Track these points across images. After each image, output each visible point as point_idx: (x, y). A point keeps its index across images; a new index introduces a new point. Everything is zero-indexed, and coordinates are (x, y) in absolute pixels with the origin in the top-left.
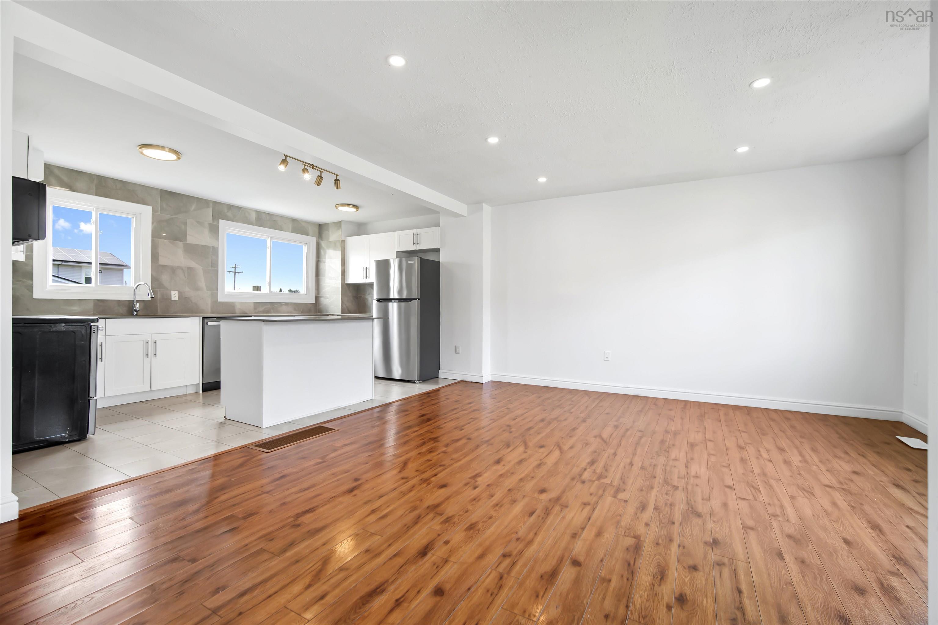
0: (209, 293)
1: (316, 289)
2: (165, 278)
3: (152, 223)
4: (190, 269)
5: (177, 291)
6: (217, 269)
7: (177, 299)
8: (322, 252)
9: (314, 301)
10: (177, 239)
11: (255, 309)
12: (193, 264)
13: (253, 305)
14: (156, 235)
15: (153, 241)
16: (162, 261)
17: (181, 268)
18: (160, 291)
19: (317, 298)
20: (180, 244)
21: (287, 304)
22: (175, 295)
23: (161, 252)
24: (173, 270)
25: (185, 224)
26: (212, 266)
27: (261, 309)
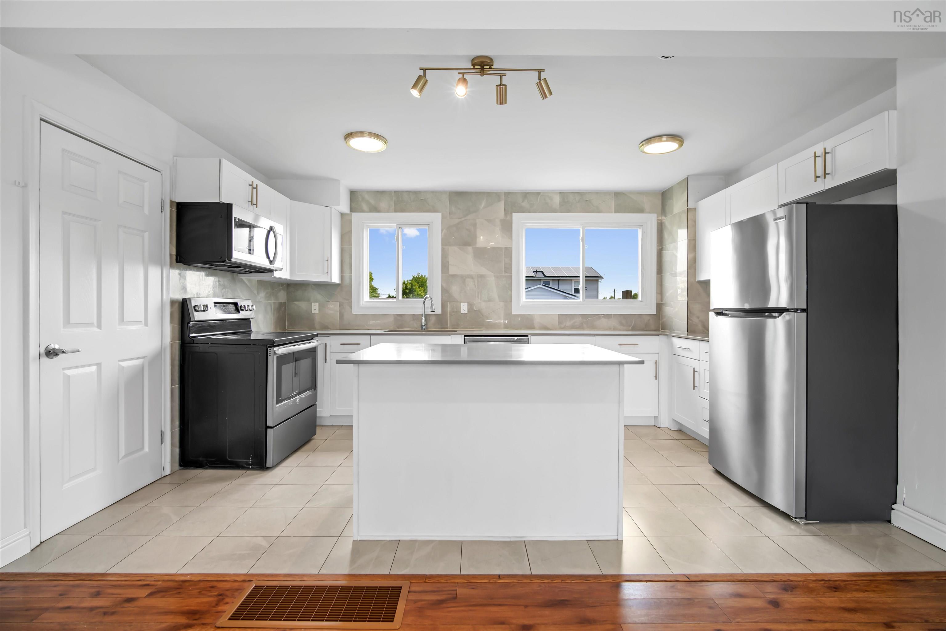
0: (502, 304)
1: (657, 293)
2: (455, 289)
3: (442, 230)
4: (482, 276)
5: (467, 303)
6: (510, 274)
7: (467, 312)
8: (666, 235)
9: (654, 311)
10: (467, 244)
11: (560, 323)
12: (483, 271)
13: (557, 318)
14: (445, 243)
15: (443, 250)
16: (452, 270)
17: (471, 277)
18: (450, 303)
19: (660, 306)
20: (470, 249)
21: (608, 316)
22: (464, 308)
23: (451, 260)
24: (463, 278)
25: (475, 225)
26: (505, 272)
27: (568, 323)
